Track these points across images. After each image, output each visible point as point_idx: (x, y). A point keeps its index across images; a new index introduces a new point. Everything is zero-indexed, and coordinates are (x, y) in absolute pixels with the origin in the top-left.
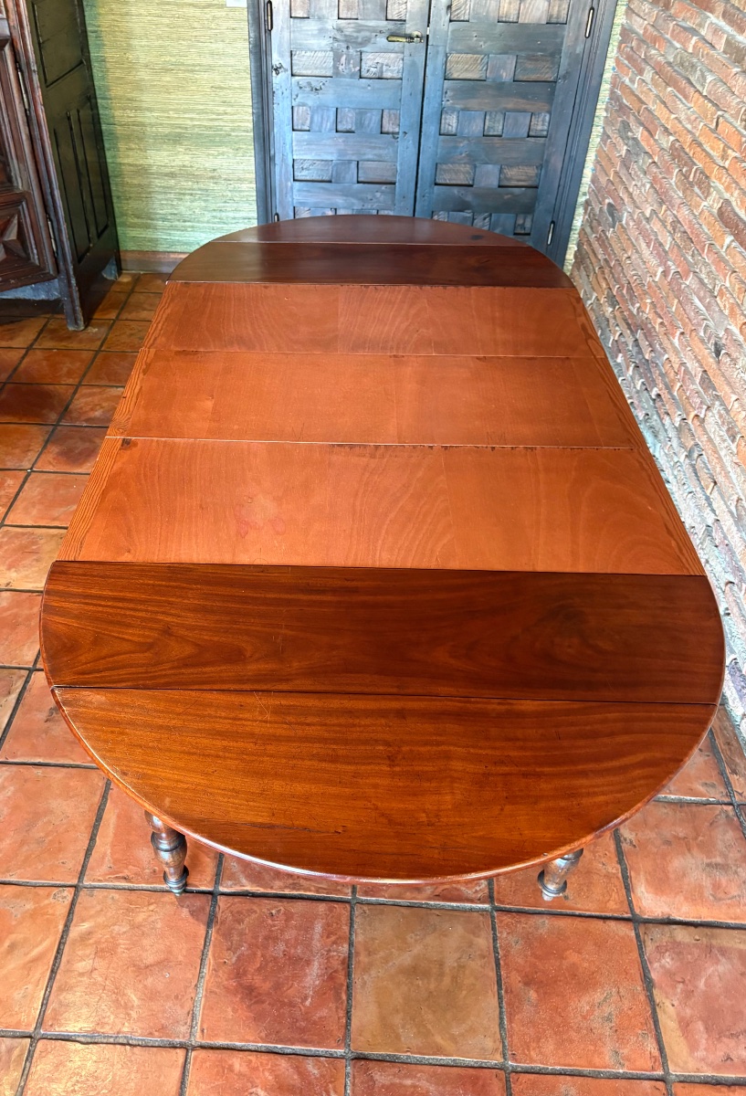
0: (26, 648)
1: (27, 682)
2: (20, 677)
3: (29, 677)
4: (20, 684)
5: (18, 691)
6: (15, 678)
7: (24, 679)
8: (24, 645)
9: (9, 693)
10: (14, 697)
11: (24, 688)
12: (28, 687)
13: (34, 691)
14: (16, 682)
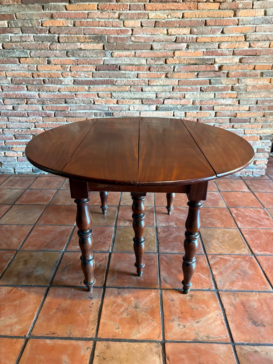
0: (218, 353)
1: (243, 344)
2: (242, 349)
3: (239, 344)
4: (247, 348)
5: (252, 347)
6: (243, 352)
7: (242, 346)
8: (217, 354)
9: (256, 352)
10: (257, 348)
11: (248, 344)
12: (247, 343)
13: (248, 338)
14: (247, 350)
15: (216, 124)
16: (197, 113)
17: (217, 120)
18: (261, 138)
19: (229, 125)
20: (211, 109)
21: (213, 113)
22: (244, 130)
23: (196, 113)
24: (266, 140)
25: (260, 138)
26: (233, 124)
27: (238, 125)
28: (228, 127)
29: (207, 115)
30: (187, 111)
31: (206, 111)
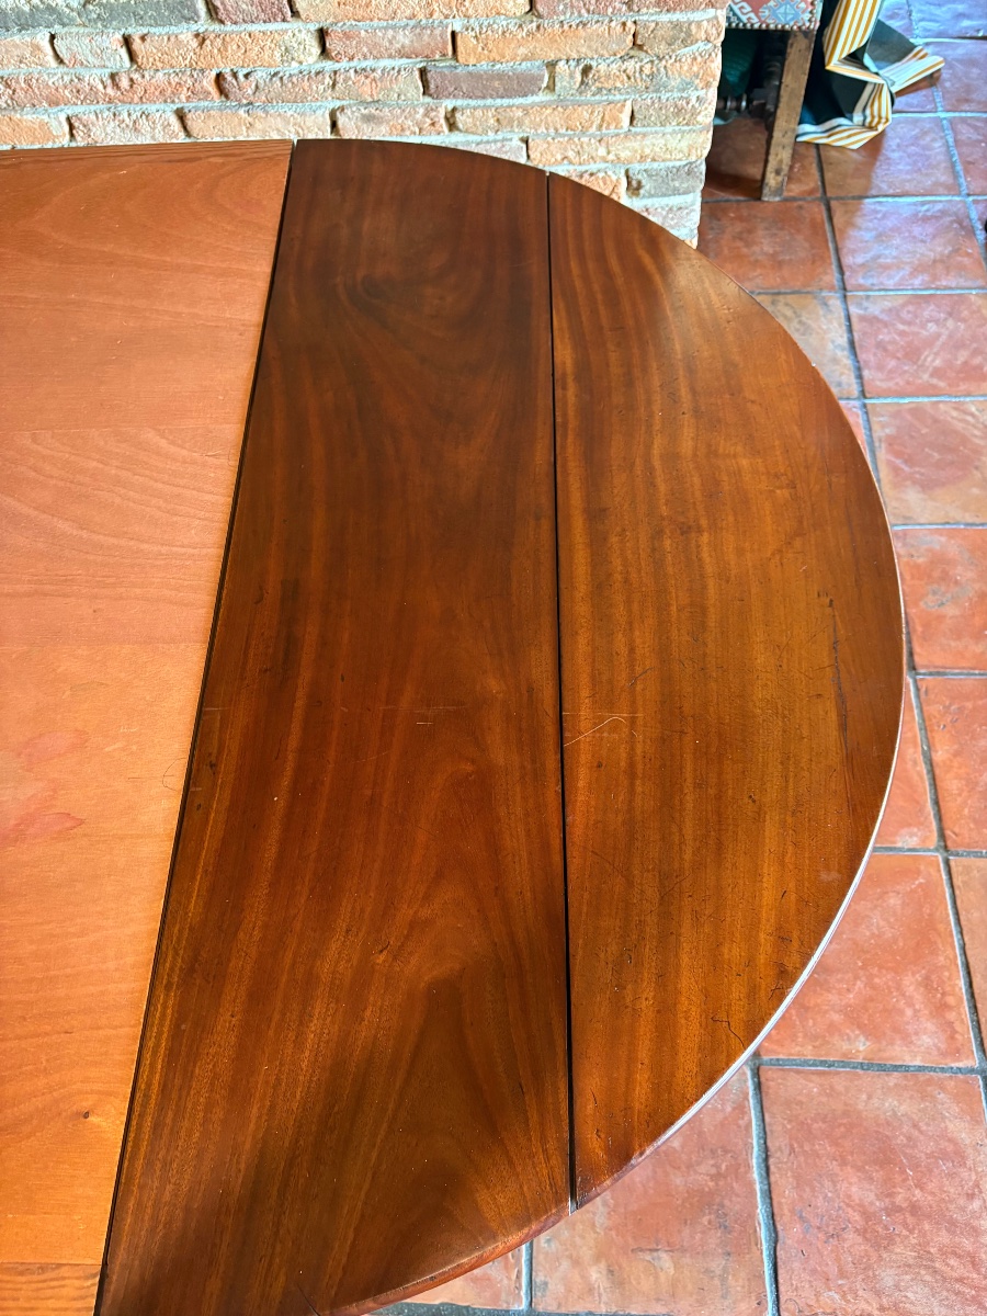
15: (342, 109)
16: (201, 44)
17: (338, 86)
18: (634, 183)
19: (426, 115)
20: (280, 10)
21: (301, 36)
22: (526, 141)
23: (195, 44)
24: (664, 195)
25: (629, 183)
26: (449, 104)
27: (479, 113)
28: (420, 130)
29: (268, 52)
30: (136, 32)
31: (255, 28)
